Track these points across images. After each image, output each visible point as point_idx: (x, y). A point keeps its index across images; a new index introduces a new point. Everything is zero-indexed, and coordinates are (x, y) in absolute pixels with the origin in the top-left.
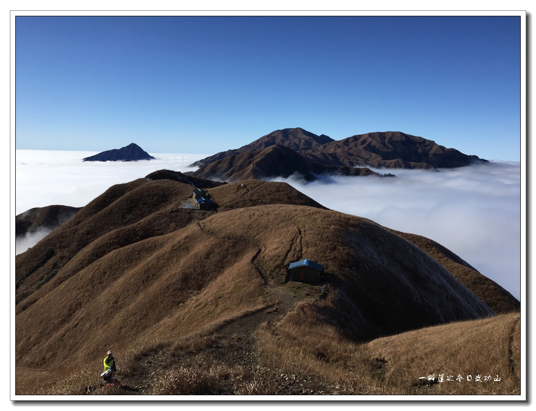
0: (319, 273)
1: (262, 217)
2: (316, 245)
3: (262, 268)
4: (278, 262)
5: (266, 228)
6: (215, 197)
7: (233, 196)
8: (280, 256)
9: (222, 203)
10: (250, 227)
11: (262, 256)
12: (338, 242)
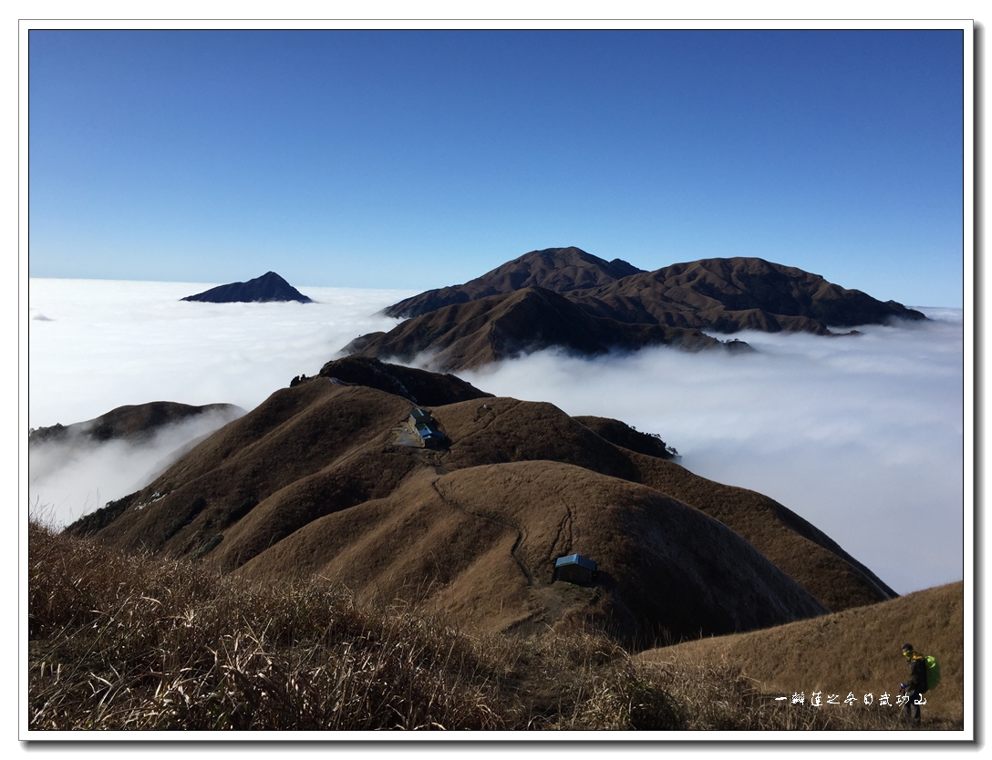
0: (591, 573)
1: (521, 485)
2: (588, 534)
3: (525, 562)
4: (544, 556)
5: (527, 503)
6: (444, 425)
7: (473, 425)
8: (545, 548)
9: (457, 437)
10: (506, 501)
11: (524, 545)
12: (616, 529)
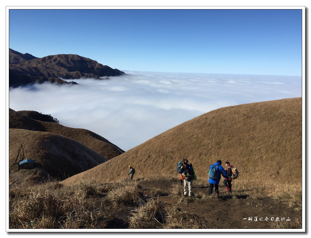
0: (33, 164)
2: (30, 151)
4: (14, 162)
8: (14, 159)
12: (40, 148)
